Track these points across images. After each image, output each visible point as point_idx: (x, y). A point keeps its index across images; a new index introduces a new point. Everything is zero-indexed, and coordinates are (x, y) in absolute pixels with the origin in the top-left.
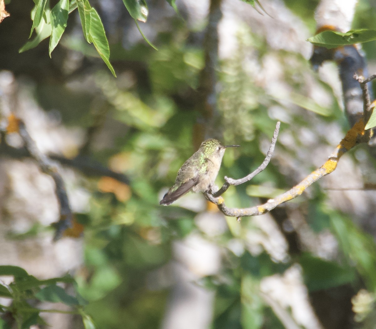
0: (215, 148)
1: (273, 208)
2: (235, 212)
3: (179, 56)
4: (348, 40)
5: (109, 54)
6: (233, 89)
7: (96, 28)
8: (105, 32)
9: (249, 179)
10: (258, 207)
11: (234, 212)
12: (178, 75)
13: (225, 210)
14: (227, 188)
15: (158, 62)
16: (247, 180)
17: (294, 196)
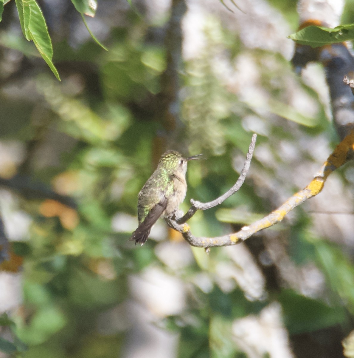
0: (177, 162)
1: (248, 237)
2: (204, 242)
3: (136, 55)
4: (336, 37)
5: (52, 54)
6: (199, 94)
7: (37, 23)
8: (47, 28)
9: (220, 203)
10: (230, 235)
11: (201, 242)
12: (135, 79)
13: (191, 239)
14: (194, 213)
15: (112, 64)
16: (217, 204)
17: (273, 223)
